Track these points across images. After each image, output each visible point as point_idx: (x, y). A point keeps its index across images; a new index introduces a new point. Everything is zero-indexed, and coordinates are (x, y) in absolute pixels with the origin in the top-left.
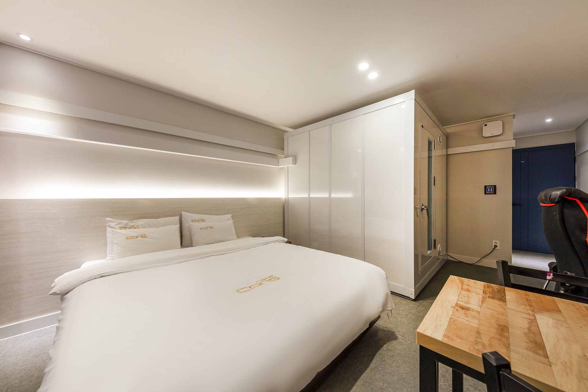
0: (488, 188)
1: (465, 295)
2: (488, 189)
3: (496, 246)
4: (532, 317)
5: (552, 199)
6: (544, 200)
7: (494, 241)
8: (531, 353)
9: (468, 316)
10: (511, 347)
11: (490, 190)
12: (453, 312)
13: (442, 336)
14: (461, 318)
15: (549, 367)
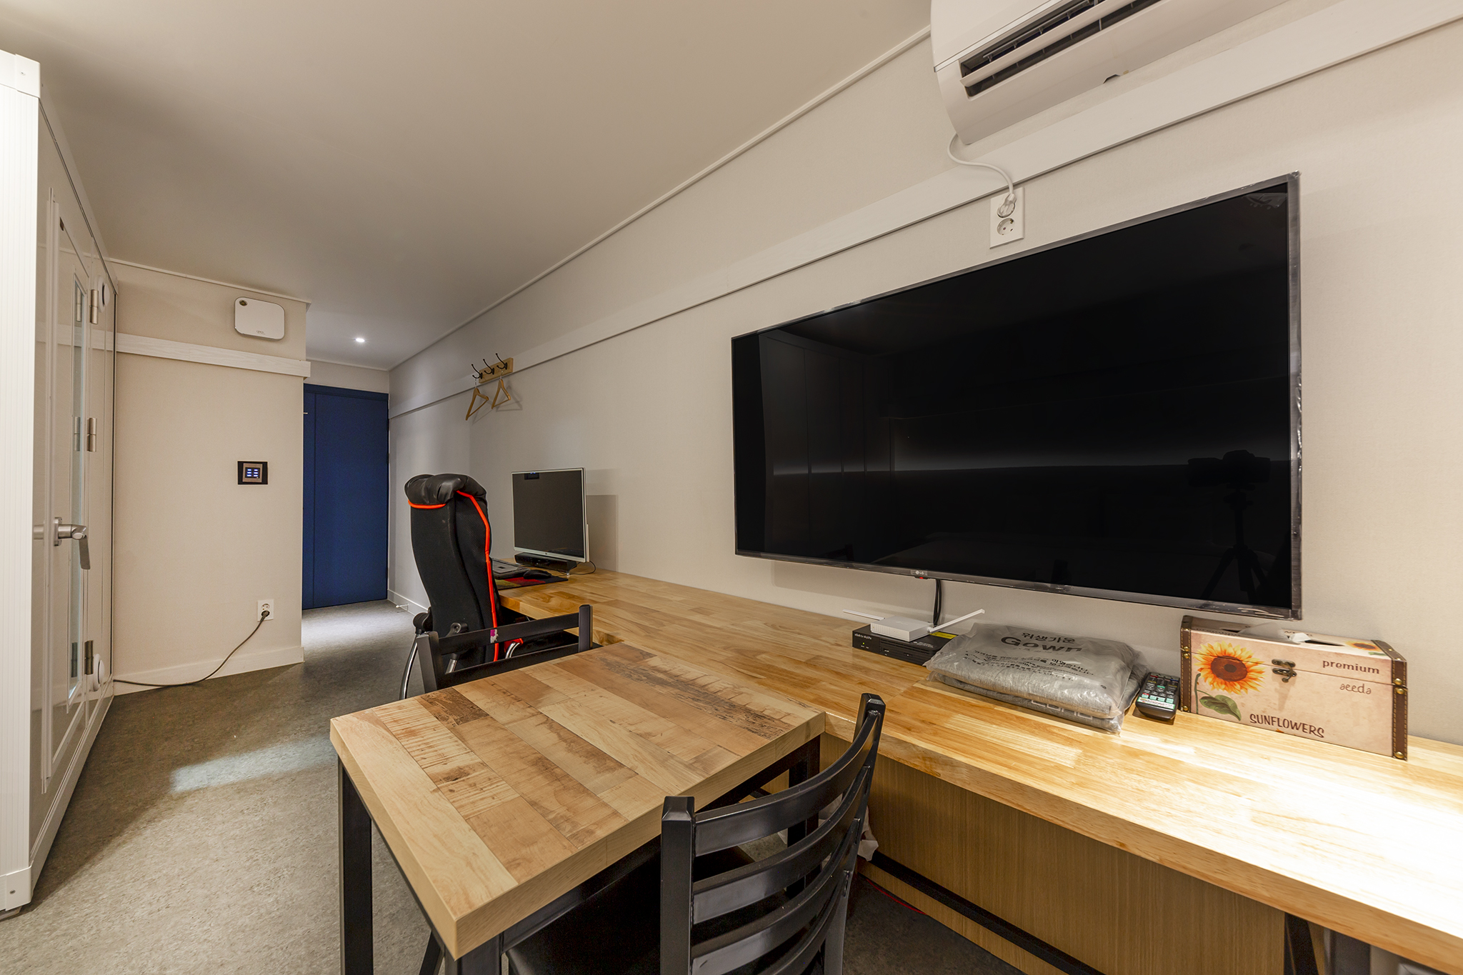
0: (247, 468)
1: (419, 746)
2: (247, 471)
3: (265, 614)
4: (541, 719)
5: (441, 495)
6: (425, 497)
7: (261, 603)
8: (608, 775)
9: (479, 786)
10: (587, 786)
11: (253, 474)
12: (451, 801)
13: (508, 873)
14: (477, 801)
15: (637, 776)
